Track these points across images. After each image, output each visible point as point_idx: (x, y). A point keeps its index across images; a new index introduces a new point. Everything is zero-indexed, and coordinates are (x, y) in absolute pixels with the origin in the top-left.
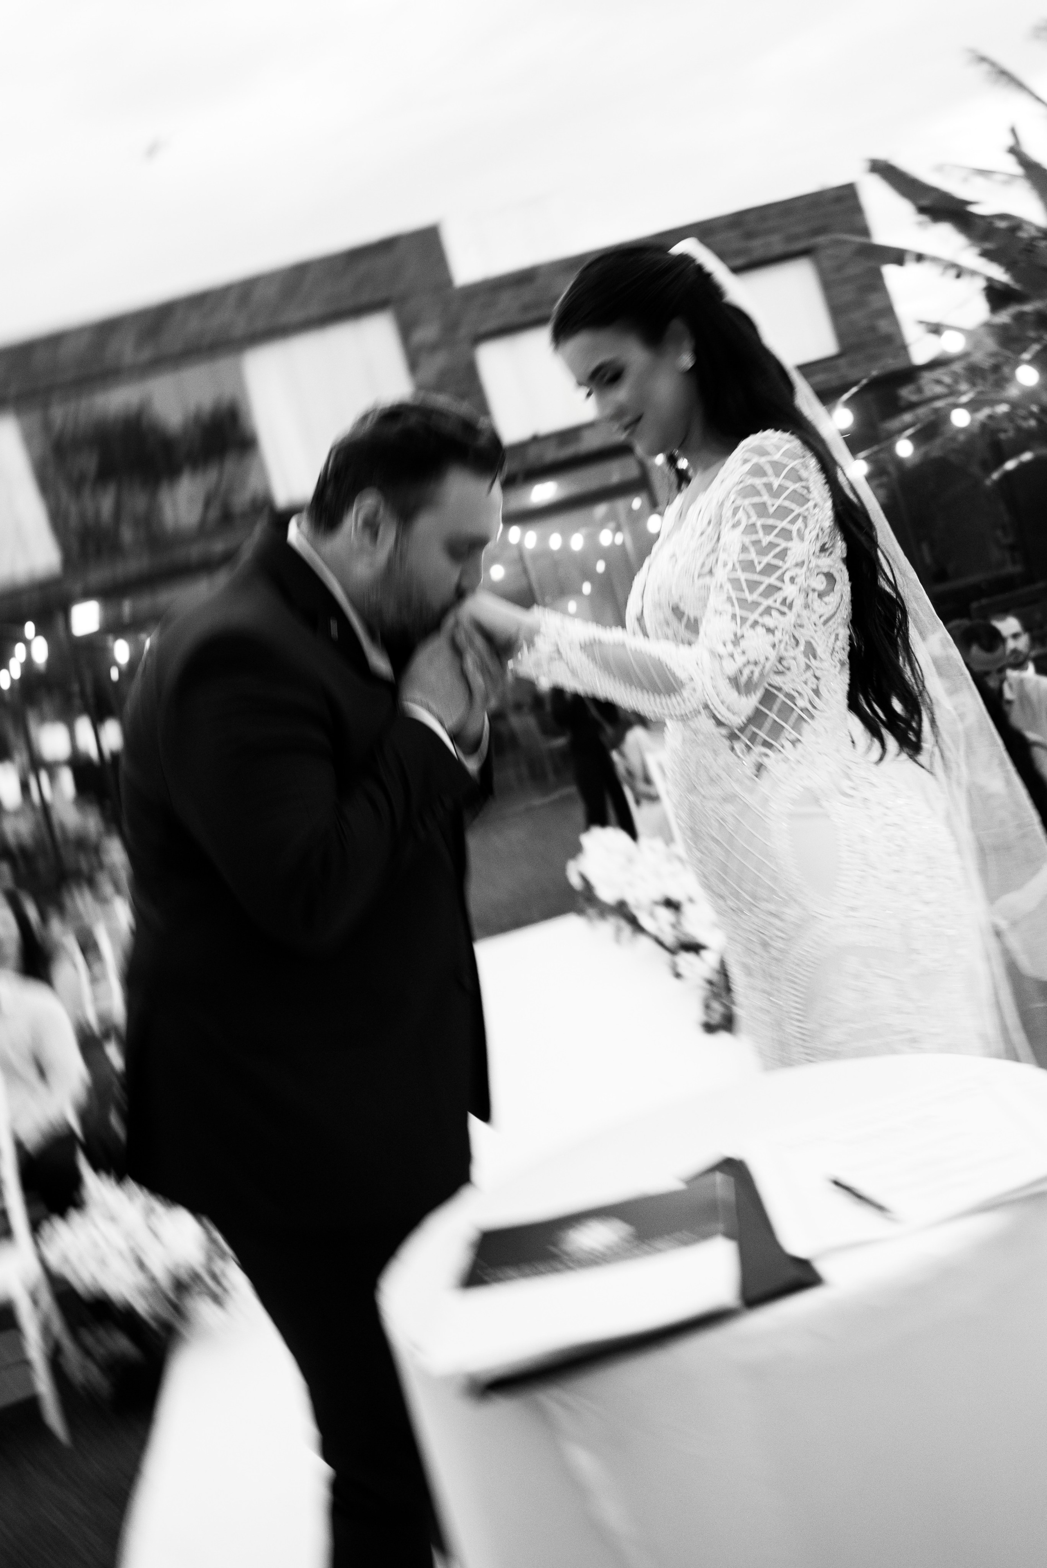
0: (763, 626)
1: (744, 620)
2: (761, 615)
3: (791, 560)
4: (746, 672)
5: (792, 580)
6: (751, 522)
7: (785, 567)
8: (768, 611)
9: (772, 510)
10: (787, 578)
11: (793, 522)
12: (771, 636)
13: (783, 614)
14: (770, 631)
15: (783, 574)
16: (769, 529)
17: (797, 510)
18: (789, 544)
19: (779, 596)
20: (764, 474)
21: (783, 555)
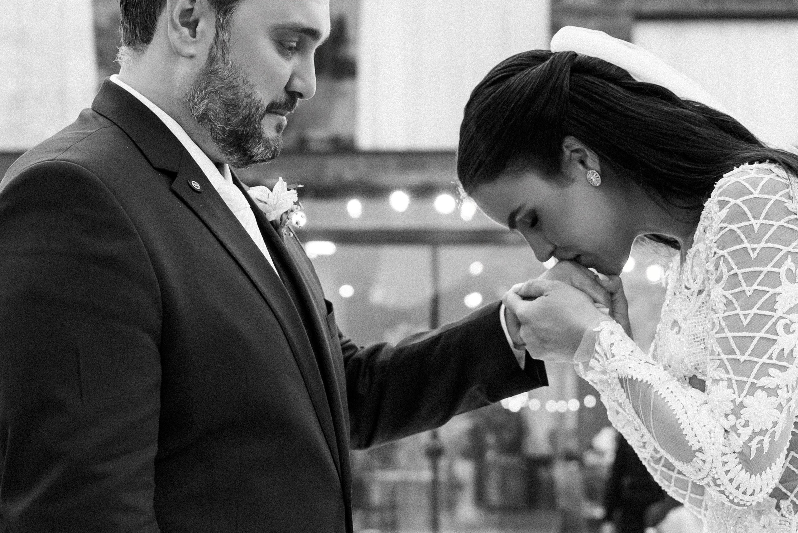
0: (762, 388)
1: (741, 384)
2: (757, 377)
3: (781, 307)
4: (754, 444)
5: (787, 328)
6: (732, 272)
7: (777, 315)
8: (764, 371)
9: (753, 255)
10: (780, 328)
11: (778, 265)
12: (773, 399)
13: (783, 369)
14: (772, 392)
15: (775, 324)
16: (750, 277)
17: (785, 249)
18: (778, 290)
19: (775, 350)
20: (743, 216)
21: (771, 304)
